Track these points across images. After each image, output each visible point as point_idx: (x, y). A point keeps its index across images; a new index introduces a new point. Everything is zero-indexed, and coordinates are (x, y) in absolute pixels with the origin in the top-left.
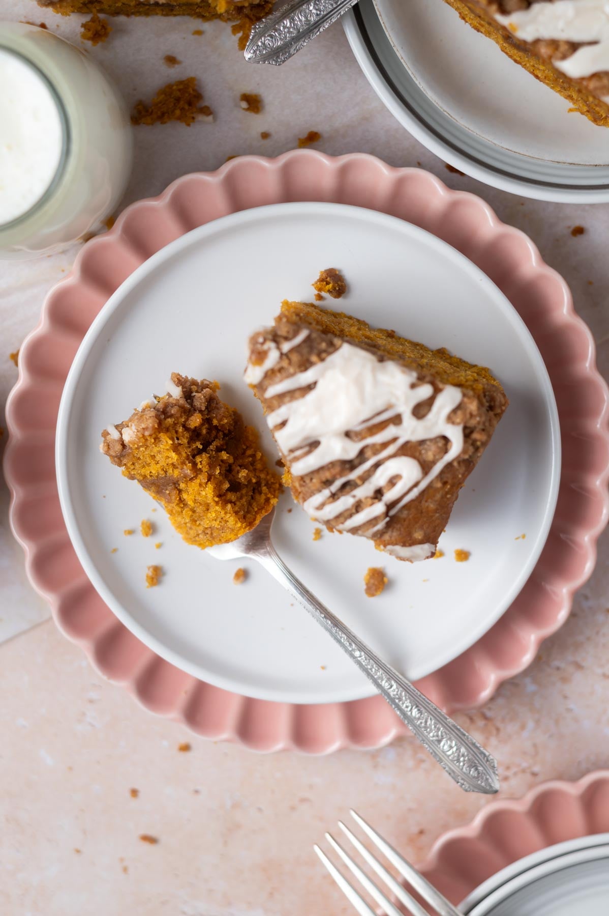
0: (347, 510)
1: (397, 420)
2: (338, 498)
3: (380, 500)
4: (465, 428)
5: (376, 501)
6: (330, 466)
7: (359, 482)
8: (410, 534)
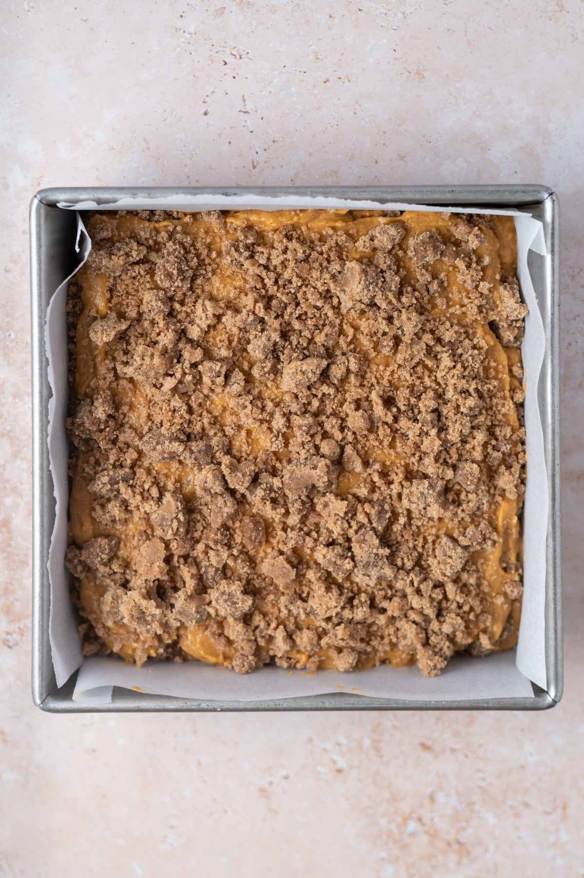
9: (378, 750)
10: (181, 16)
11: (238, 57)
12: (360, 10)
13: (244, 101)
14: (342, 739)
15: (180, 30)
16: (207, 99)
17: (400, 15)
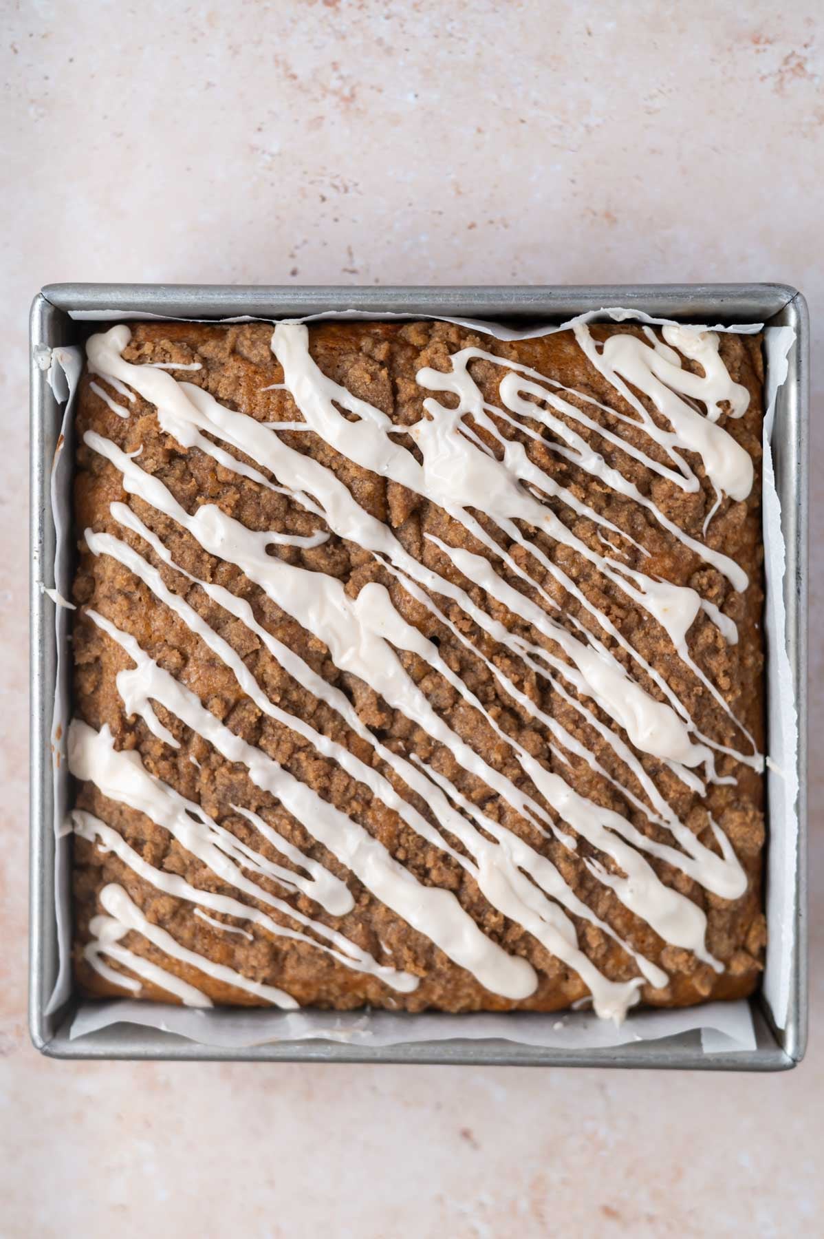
9: (540, 1215)
10: (260, 130)
11: (342, 189)
12: (523, 121)
13: (350, 254)
14: (487, 1199)
15: (257, 149)
16: (297, 252)
17: (582, 129)
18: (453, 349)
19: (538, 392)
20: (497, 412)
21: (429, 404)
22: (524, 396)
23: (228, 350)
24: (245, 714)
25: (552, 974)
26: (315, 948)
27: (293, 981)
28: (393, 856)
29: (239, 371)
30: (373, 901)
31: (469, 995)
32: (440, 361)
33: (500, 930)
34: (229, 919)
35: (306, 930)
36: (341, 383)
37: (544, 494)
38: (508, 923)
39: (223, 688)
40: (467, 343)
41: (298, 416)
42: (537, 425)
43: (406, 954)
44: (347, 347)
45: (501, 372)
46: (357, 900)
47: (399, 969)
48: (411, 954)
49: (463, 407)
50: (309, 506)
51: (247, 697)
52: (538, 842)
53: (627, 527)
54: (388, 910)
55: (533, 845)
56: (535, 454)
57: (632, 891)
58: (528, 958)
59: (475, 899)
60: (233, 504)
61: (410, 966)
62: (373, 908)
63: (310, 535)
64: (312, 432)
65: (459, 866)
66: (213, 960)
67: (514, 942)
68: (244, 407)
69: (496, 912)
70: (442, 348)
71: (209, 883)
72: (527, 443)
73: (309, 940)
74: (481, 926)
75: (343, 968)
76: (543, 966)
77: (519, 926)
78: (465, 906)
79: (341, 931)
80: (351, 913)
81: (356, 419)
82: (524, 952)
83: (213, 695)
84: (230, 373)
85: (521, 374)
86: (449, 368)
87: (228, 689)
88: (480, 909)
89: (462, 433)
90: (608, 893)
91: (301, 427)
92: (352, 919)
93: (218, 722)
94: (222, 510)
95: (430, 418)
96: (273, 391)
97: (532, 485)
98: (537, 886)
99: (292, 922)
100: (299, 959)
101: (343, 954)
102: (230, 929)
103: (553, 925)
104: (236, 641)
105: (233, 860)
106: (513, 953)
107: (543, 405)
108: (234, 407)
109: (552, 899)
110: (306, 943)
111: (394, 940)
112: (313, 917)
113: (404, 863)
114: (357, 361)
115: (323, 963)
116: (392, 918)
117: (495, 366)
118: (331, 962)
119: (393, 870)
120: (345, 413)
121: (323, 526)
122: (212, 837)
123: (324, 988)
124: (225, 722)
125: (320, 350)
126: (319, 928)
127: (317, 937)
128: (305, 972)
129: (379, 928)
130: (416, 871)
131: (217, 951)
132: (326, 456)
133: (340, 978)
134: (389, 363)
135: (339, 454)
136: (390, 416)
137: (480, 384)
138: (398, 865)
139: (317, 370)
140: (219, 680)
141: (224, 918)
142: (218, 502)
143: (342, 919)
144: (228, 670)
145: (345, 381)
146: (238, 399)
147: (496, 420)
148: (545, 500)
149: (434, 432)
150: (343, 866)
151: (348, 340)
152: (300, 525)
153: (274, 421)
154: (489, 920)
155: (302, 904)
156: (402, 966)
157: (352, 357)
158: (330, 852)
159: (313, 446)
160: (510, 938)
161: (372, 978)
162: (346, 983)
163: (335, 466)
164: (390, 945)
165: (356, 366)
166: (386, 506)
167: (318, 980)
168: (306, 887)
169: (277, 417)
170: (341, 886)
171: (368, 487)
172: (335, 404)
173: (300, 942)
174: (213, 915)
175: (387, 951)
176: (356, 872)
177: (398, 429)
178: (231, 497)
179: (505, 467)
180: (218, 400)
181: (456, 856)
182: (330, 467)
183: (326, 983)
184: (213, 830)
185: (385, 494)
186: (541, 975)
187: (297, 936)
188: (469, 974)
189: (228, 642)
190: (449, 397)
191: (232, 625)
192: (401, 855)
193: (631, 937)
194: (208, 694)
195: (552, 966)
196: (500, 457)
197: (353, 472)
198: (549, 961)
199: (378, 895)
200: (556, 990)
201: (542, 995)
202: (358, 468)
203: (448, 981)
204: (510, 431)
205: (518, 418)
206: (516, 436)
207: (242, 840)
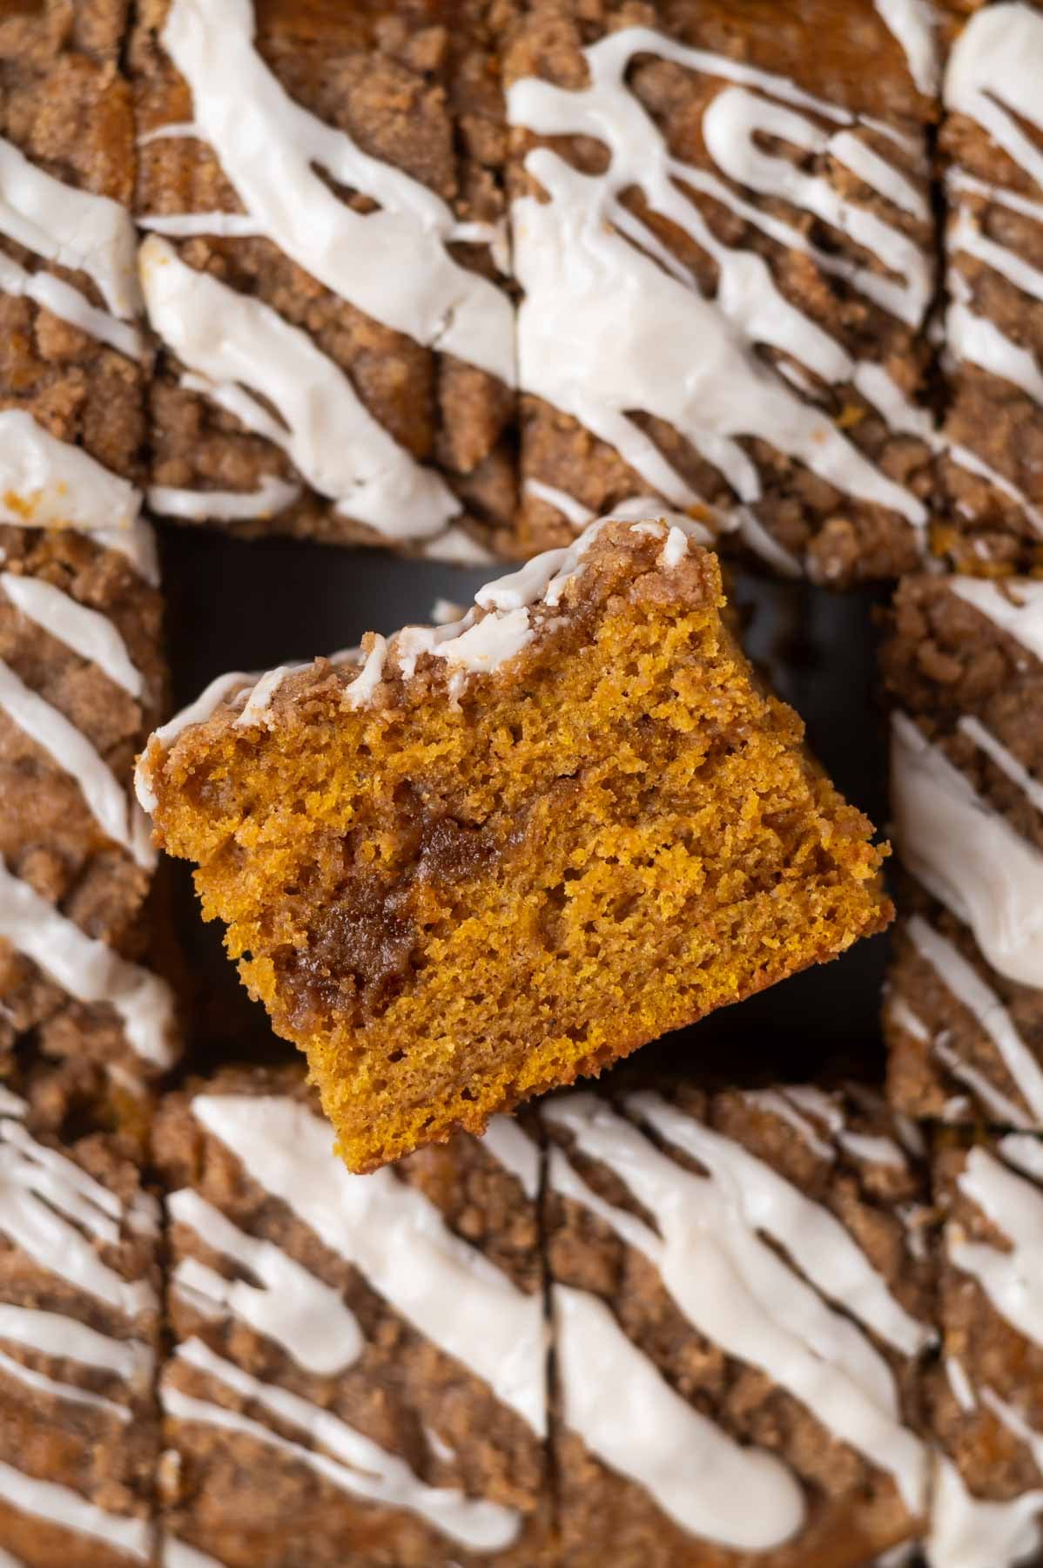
0: (881, 216)
1: (630, 197)
2: (862, 248)
3: (828, 155)
4: (587, 41)
5: (832, 162)
6: (796, 299)
7: (807, 222)
8: (875, 57)
18: (590, 32)
19: (799, 132)
20: (702, 181)
21: (540, 163)
22: (766, 143)
23: (54, 44)
24: (113, 890)
25: (838, 1487)
26: (270, 1451)
27: (224, 1528)
28: (452, 1225)
29: (84, 92)
30: (408, 1337)
31: (641, 1545)
32: (561, 60)
33: (715, 1386)
34: (69, 1371)
35: (250, 1409)
36: (331, 120)
37: (814, 378)
38: (733, 1369)
39: (56, 826)
40: (624, 19)
41: (227, 199)
42: (794, 213)
43: (487, 1458)
44: (342, 36)
45: (706, 87)
46: (369, 1334)
47: (473, 1494)
48: (501, 1459)
49: (621, 170)
50: (253, 419)
51: (113, 846)
52: (802, 1170)
53: (1007, 464)
54: (442, 1358)
55: (790, 1176)
56: (795, 280)
57: (1024, 1282)
58: (781, 1451)
59: (655, 1314)
60: (67, 409)
61: (497, 1486)
62: (407, 1355)
63: (252, 487)
64: (263, 239)
65: (614, 1239)
66: (32, 1474)
67: (749, 1415)
68: (96, 180)
69: (704, 1345)
70: (566, 31)
71: (21, 1286)
72: (773, 255)
73: (258, 1432)
74: (670, 1377)
75: (341, 1497)
76: (817, 1467)
77: (758, 1374)
78: (632, 1331)
79: (334, 1408)
80: (356, 1367)
81: (369, 207)
82: (771, 1438)
83: (30, 846)
84: (66, 97)
85: (757, 91)
86: (579, 79)
87: (68, 829)
88: (666, 1338)
89: (621, 233)
90: (968, 1289)
91: (237, 226)
92: (357, 1381)
93: (46, 907)
94: (42, 423)
95: (544, 197)
96: (167, 141)
97: (787, 357)
98: (801, 1275)
99: (215, 1389)
100: (237, 1479)
101: (340, 1462)
102: (71, 1394)
103: (840, 1369)
104: (87, 713)
105: (78, 1227)
106: (745, 1440)
107: (809, 164)
108: (72, 177)
109: (837, 1309)
110: (252, 1440)
111: (459, 1425)
112: (266, 1376)
113: (479, 1244)
114: (368, 70)
115: (291, 1485)
116: (453, 1376)
117: (692, 74)
118: (312, 1484)
119: (453, 1261)
120: (344, 193)
121: (285, 469)
122: (24, 1175)
123: (297, 1542)
124: (63, 907)
125: (280, 44)
126: (280, 1402)
127: (276, 1425)
128: (253, 1506)
129: (421, 1398)
130: (506, 1262)
131: (40, 1450)
132: (294, 297)
133: (334, 1520)
134: (445, 73)
135: (327, 293)
136: (451, 203)
137: (658, 117)
138: (464, 1251)
139: (273, 89)
140: (45, 808)
141: (57, 1369)
142: (32, 404)
143: (335, 1381)
144: (67, 783)
145: (341, 116)
146: (80, 160)
147: (700, 200)
148: (813, 392)
149: (554, 228)
150: (332, 1255)
151: (346, 23)
152: (230, 464)
153: (172, 212)
154: (688, 1363)
155: (239, 1346)
156: (478, 1486)
157: (356, 62)
158: (302, 1225)
159: (264, 276)
160: (737, 1405)
161: (407, 1518)
162: (349, 1530)
163: (315, 322)
164: (450, 1439)
165: (368, 82)
166: (436, 419)
167: (283, 1526)
168: (249, 1307)
169: (178, 203)
170: (330, 1302)
171: (395, 371)
172: (320, 171)
173: (235, 1436)
174: (30, 1360)
175: (443, 1452)
176: (366, 1267)
177: (471, 232)
178: (63, 393)
179: (721, 316)
180: (32, 158)
181: (605, 1213)
182: (303, 325)
183: (303, 1531)
184: (28, 1159)
185: (434, 392)
186: (810, 1490)
187: (228, 1421)
188: (642, 1494)
189: (69, 715)
190: (585, 149)
191: (73, 679)
192: (470, 1224)
193: (1023, 1395)
194: (22, 841)
195: (838, 1467)
196: (710, 289)
197: (360, 336)
198: (830, 1456)
199: (420, 1320)
200: (846, 1529)
201: (812, 1541)
202: (374, 325)
203: (594, 1510)
204: (734, 228)
205: (750, 195)
206: (748, 239)
207: (100, 1179)
